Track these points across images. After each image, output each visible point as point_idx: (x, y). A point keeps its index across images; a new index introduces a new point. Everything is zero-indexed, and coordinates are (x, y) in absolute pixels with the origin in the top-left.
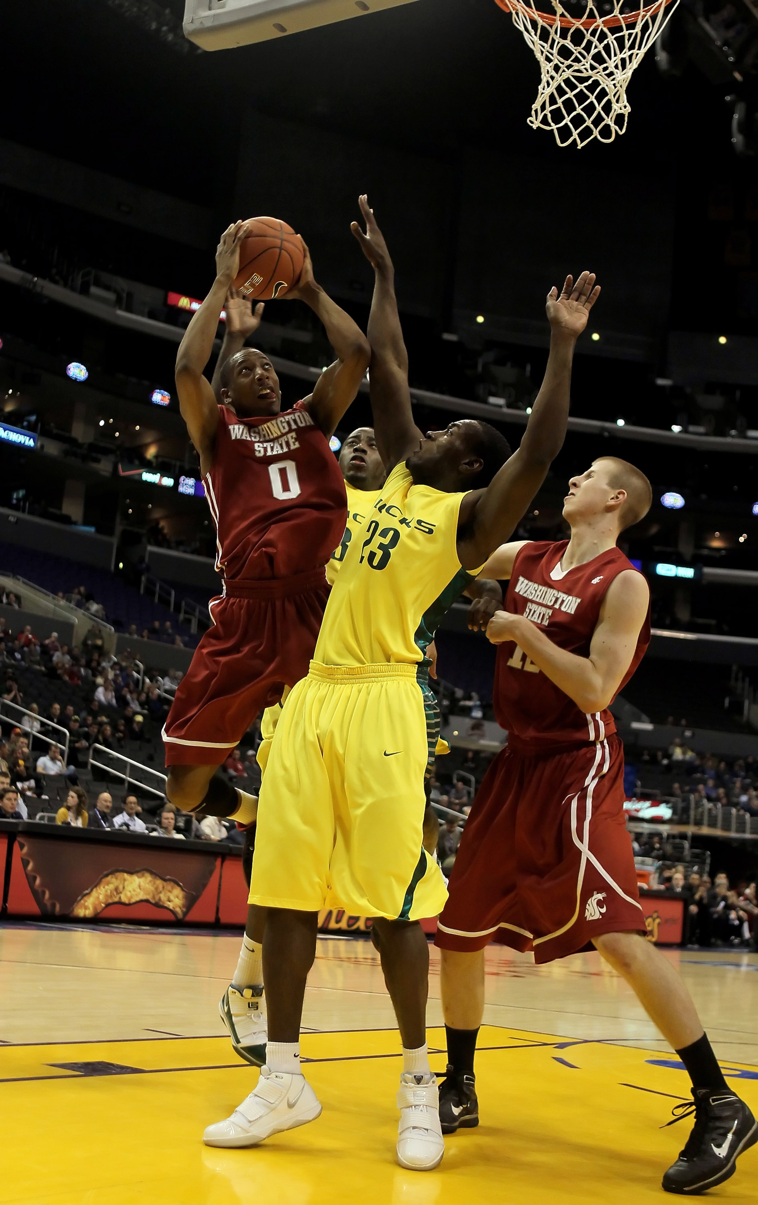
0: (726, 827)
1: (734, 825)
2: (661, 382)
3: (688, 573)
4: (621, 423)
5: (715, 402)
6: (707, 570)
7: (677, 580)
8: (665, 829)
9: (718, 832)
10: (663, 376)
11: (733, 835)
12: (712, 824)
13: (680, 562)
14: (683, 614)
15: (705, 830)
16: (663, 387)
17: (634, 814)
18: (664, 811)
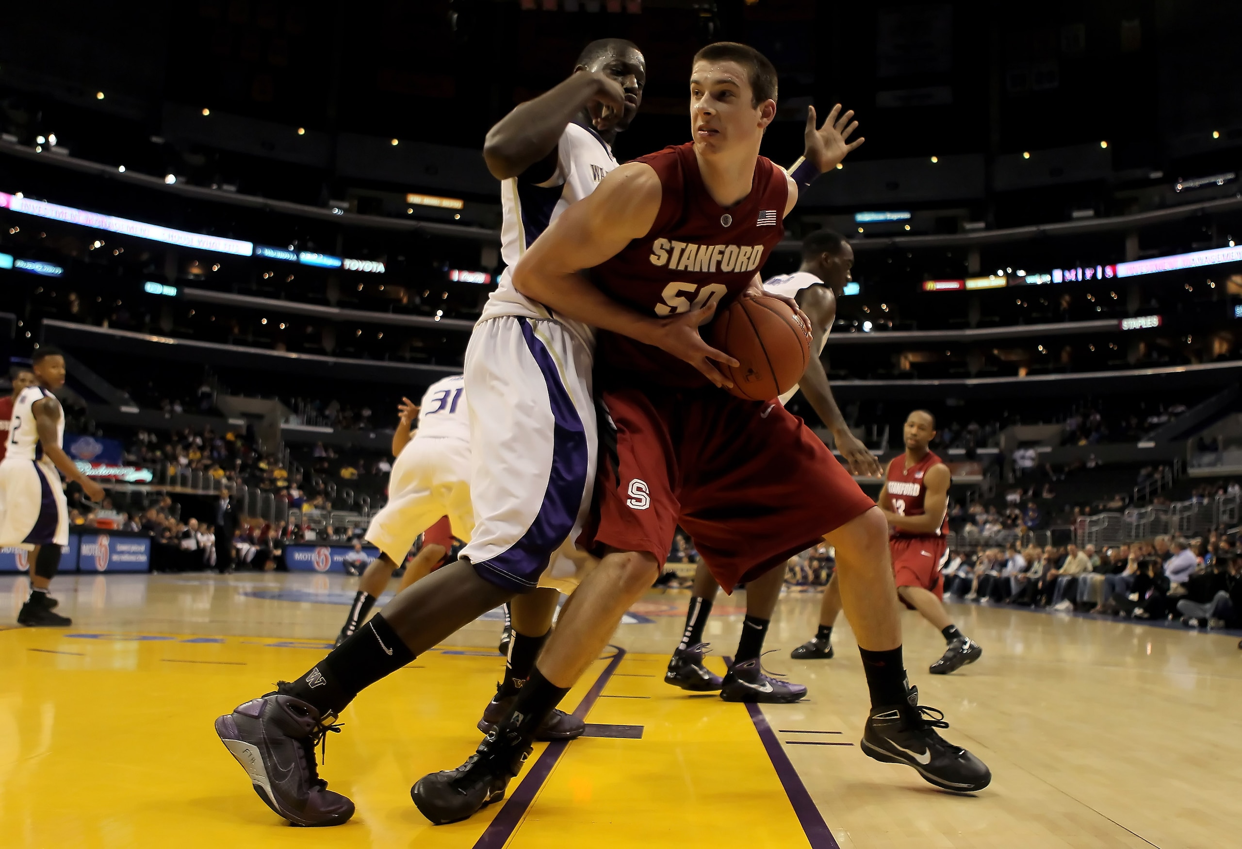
0: (195, 486)
1: (201, 484)
2: (155, 139)
3: (171, 291)
4: (122, 169)
5: (198, 160)
6: (188, 291)
7: (161, 297)
8: (144, 489)
9: (189, 490)
10: (157, 134)
11: (200, 492)
12: (184, 483)
13: (164, 282)
14: (166, 325)
15: (178, 489)
16: (156, 144)
17: (121, 478)
18: (146, 475)
